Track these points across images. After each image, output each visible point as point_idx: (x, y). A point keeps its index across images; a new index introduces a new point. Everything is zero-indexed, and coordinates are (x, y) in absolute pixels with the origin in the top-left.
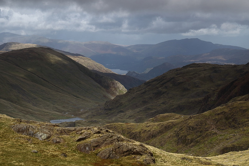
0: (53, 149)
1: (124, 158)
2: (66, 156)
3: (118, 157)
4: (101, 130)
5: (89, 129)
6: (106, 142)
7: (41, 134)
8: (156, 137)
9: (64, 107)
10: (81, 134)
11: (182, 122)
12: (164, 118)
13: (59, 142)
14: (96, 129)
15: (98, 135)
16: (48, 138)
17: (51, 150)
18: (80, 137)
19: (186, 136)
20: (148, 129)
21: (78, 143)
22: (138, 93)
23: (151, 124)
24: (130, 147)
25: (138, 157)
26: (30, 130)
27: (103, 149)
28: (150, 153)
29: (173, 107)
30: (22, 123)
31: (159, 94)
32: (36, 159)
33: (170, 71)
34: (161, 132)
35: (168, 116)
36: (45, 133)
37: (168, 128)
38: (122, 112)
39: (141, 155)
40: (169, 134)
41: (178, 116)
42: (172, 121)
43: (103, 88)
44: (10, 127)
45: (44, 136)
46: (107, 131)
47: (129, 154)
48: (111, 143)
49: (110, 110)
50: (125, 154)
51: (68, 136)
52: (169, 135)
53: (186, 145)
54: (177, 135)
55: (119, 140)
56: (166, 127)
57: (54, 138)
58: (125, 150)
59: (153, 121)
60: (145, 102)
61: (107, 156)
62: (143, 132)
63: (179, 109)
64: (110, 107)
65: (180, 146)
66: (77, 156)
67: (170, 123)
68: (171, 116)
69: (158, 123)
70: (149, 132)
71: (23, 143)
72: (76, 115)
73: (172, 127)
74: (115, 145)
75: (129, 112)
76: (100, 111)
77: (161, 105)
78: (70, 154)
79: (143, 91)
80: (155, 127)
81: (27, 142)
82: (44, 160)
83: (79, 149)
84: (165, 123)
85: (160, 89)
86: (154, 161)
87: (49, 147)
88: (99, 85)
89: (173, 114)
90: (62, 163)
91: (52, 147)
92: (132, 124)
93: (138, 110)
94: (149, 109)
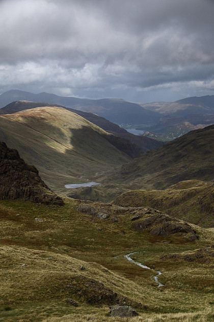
0: (113, 227)
1: (172, 235)
2: (124, 233)
3: (168, 234)
4: (151, 210)
5: (140, 209)
6: (156, 221)
7: (101, 214)
8: (179, 204)
9: (78, 170)
10: (134, 213)
11: (205, 189)
12: (187, 185)
13: (117, 221)
14: (146, 209)
15: (149, 215)
16: (108, 217)
17: (112, 227)
18: (134, 217)
19: (209, 204)
20: (170, 196)
21: (133, 222)
22: (156, 155)
23: (173, 191)
24: (177, 226)
25: (184, 234)
26: (92, 211)
27: (153, 227)
28: (193, 231)
29: (194, 172)
30: (81, 203)
31: (178, 158)
32: (102, 236)
33: (191, 132)
34: (184, 200)
35: (190, 183)
36: (104, 213)
37: (190, 195)
38: (139, 176)
39: (187, 232)
40: (192, 201)
41: (201, 183)
42: (196, 188)
43: (118, 150)
44: (75, 207)
45: (104, 216)
46: (156, 211)
47: (177, 232)
48: (161, 222)
49: (127, 174)
50: (173, 232)
51: (124, 215)
52: (192, 203)
53: (210, 213)
54: (201, 203)
55: (167, 219)
56: (188, 194)
57: (112, 217)
58: (173, 228)
59: (175, 188)
60: (164, 166)
61: (158, 233)
62: (165, 200)
63: (201, 174)
64: (127, 171)
65: (204, 214)
66: (133, 233)
67: (193, 191)
68: (194, 183)
69: (181, 190)
70: (172, 200)
71: (88, 222)
72: (91, 180)
73: (195, 195)
74: (164, 224)
75: (148, 177)
76: (116, 175)
77: (182, 169)
78: (127, 232)
79: (162, 154)
80: (178, 194)
81: (91, 221)
82: (109, 236)
83: (134, 227)
84: (188, 190)
85: (180, 151)
86: (198, 238)
87: (110, 225)
88: (114, 147)
89: (196, 180)
90: (123, 239)
91: (112, 226)
92: (154, 191)
93: (157, 174)
94: (168, 173)
